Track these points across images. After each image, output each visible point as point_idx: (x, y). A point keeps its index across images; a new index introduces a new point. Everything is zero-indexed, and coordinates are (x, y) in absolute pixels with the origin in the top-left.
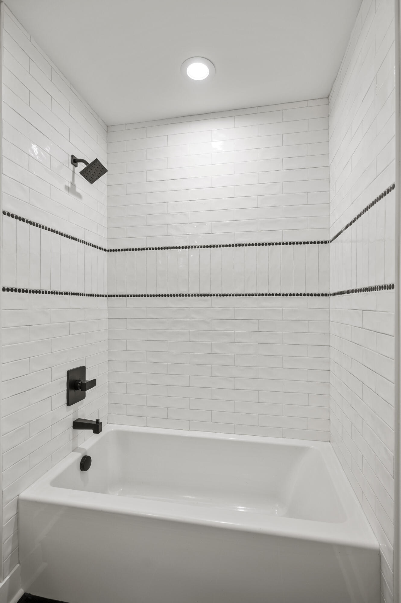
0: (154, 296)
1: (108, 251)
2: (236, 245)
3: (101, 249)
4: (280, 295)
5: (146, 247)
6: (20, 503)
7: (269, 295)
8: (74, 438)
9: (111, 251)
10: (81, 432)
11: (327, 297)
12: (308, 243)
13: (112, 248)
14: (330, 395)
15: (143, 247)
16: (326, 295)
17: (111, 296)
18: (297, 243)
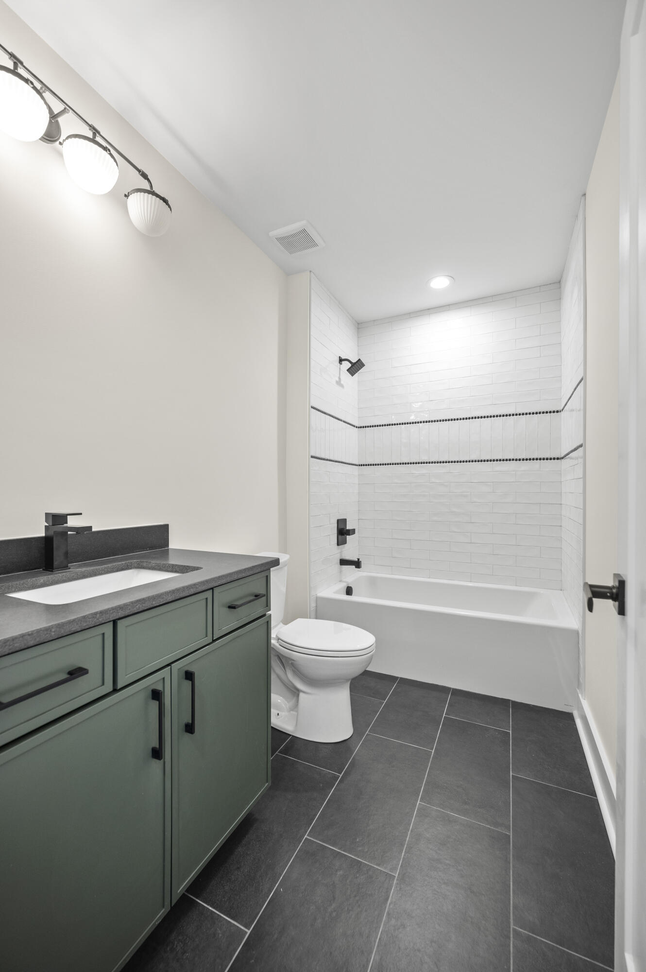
0: (398, 464)
1: (359, 427)
2: (472, 418)
3: (354, 426)
4: (513, 460)
5: (391, 423)
6: (318, 599)
7: (503, 460)
8: (341, 572)
9: (361, 427)
10: (346, 568)
11: (559, 460)
12: (540, 413)
13: (362, 425)
14: (561, 548)
15: (389, 423)
16: (558, 459)
17: (361, 465)
18: (530, 414)
